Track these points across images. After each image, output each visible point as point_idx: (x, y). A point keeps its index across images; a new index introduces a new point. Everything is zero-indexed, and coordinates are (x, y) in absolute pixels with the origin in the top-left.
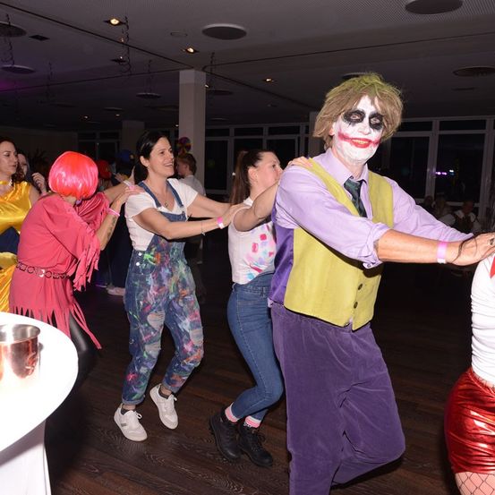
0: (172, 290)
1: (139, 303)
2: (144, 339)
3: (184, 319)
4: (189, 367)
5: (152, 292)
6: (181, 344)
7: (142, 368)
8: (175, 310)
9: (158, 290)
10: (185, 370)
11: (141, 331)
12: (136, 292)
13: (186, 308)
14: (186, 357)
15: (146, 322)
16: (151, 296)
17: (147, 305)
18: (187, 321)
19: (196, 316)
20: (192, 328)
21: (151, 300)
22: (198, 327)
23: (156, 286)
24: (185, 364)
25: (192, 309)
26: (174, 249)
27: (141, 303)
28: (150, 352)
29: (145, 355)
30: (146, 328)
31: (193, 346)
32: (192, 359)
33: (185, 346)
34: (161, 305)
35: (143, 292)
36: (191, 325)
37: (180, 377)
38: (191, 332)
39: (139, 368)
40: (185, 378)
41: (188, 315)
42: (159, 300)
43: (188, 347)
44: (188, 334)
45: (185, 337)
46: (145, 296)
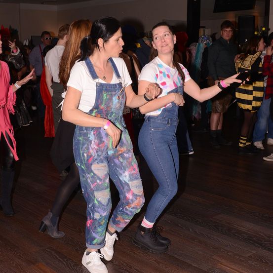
0: (110, 146)
1: (83, 156)
2: (92, 187)
3: (124, 172)
4: (131, 212)
5: (93, 145)
6: (124, 194)
7: (96, 213)
8: (115, 164)
9: (98, 145)
10: (127, 214)
11: (89, 180)
12: (81, 146)
13: (125, 163)
14: (128, 204)
15: (92, 171)
16: (92, 149)
17: (90, 156)
18: (127, 174)
19: (134, 170)
20: (131, 180)
21: (93, 153)
22: (137, 179)
23: (97, 141)
24: (127, 210)
25: (130, 163)
26: (112, 113)
27: (85, 155)
28: (100, 199)
29: (96, 202)
30: (92, 177)
31: (133, 194)
32: (133, 206)
33: (127, 195)
34: (102, 157)
35: (86, 146)
36: (130, 177)
37: (124, 219)
38: (130, 183)
39: (93, 214)
40: (128, 221)
41: (127, 169)
42: (100, 153)
43: (129, 196)
44: (128, 185)
45: (126, 187)
46: (88, 149)
